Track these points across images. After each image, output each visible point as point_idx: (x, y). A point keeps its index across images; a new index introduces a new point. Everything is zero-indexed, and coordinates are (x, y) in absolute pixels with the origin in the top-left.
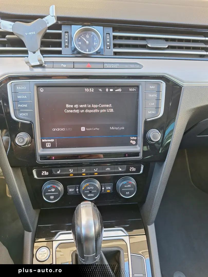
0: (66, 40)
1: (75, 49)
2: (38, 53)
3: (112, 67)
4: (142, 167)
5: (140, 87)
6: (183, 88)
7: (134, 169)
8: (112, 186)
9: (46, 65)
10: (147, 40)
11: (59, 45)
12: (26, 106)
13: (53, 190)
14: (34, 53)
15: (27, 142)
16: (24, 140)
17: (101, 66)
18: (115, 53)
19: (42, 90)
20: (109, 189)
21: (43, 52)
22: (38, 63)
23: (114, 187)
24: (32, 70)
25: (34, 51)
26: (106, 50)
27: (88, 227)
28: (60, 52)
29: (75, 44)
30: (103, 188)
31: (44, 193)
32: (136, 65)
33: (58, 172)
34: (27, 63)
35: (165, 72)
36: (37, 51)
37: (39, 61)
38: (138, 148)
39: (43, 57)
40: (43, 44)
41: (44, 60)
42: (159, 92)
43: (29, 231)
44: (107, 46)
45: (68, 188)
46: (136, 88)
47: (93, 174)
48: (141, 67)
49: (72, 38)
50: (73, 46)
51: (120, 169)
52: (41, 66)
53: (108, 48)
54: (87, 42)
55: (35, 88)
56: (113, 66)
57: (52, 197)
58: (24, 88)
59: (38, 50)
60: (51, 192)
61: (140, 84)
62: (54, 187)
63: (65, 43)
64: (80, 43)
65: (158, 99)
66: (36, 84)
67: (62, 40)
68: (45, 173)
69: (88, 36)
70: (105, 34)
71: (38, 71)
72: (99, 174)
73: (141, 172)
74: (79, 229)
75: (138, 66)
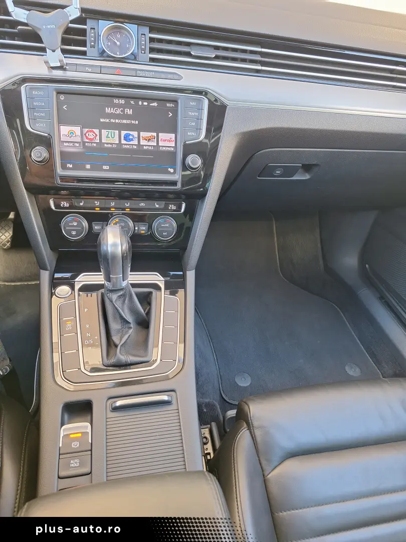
0: (92, 39)
1: (104, 51)
2: (59, 51)
3: (147, 76)
4: (184, 206)
5: (179, 101)
6: (228, 107)
7: (174, 207)
8: (147, 226)
9: (67, 68)
10: (191, 46)
11: (84, 44)
12: (43, 115)
13: (75, 224)
14: (54, 51)
15: (44, 158)
16: (41, 155)
17: (134, 73)
18: (152, 60)
19: (62, 97)
20: (143, 229)
21: (64, 51)
22: (59, 64)
23: (150, 227)
24: (52, 72)
25: (53, 49)
26: (140, 54)
27: (115, 245)
28: (84, 53)
29: (103, 44)
30: (136, 228)
31: (64, 228)
32: (174, 76)
33: (81, 204)
34: (46, 62)
35: (208, 87)
36: (56, 49)
37: (60, 61)
38: (177, 177)
39: (65, 57)
40: (65, 41)
41: (66, 61)
42: (201, 109)
43: (46, 270)
44: (142, 49)
45: (93, 225)
46: (174, 103)
47: (124, 209)
48: (180, 78)
49: (99, 36)
50: (100, 46)
51: (157, 206)
52: (61, 68)
53: (143, 52)
54: (118, 43)
55: (55, 93)
56: (147, 74)
57: (74, 233)
58: (41, 93)
59: (58, 48)
60: (73, 226)
61: (178, 98)
62: (76, 221)
63: (91, 41)
64: (109, 44)
65: (199, 119)
66: (56, 90)
67: (88, 39)
68: (65, 204)
69: (118, 36)
70: (140, 35)
71: (58, 74)
72: (131, 209)
73: (183, 210)
74: (105, 248)
75: (176, 77)
